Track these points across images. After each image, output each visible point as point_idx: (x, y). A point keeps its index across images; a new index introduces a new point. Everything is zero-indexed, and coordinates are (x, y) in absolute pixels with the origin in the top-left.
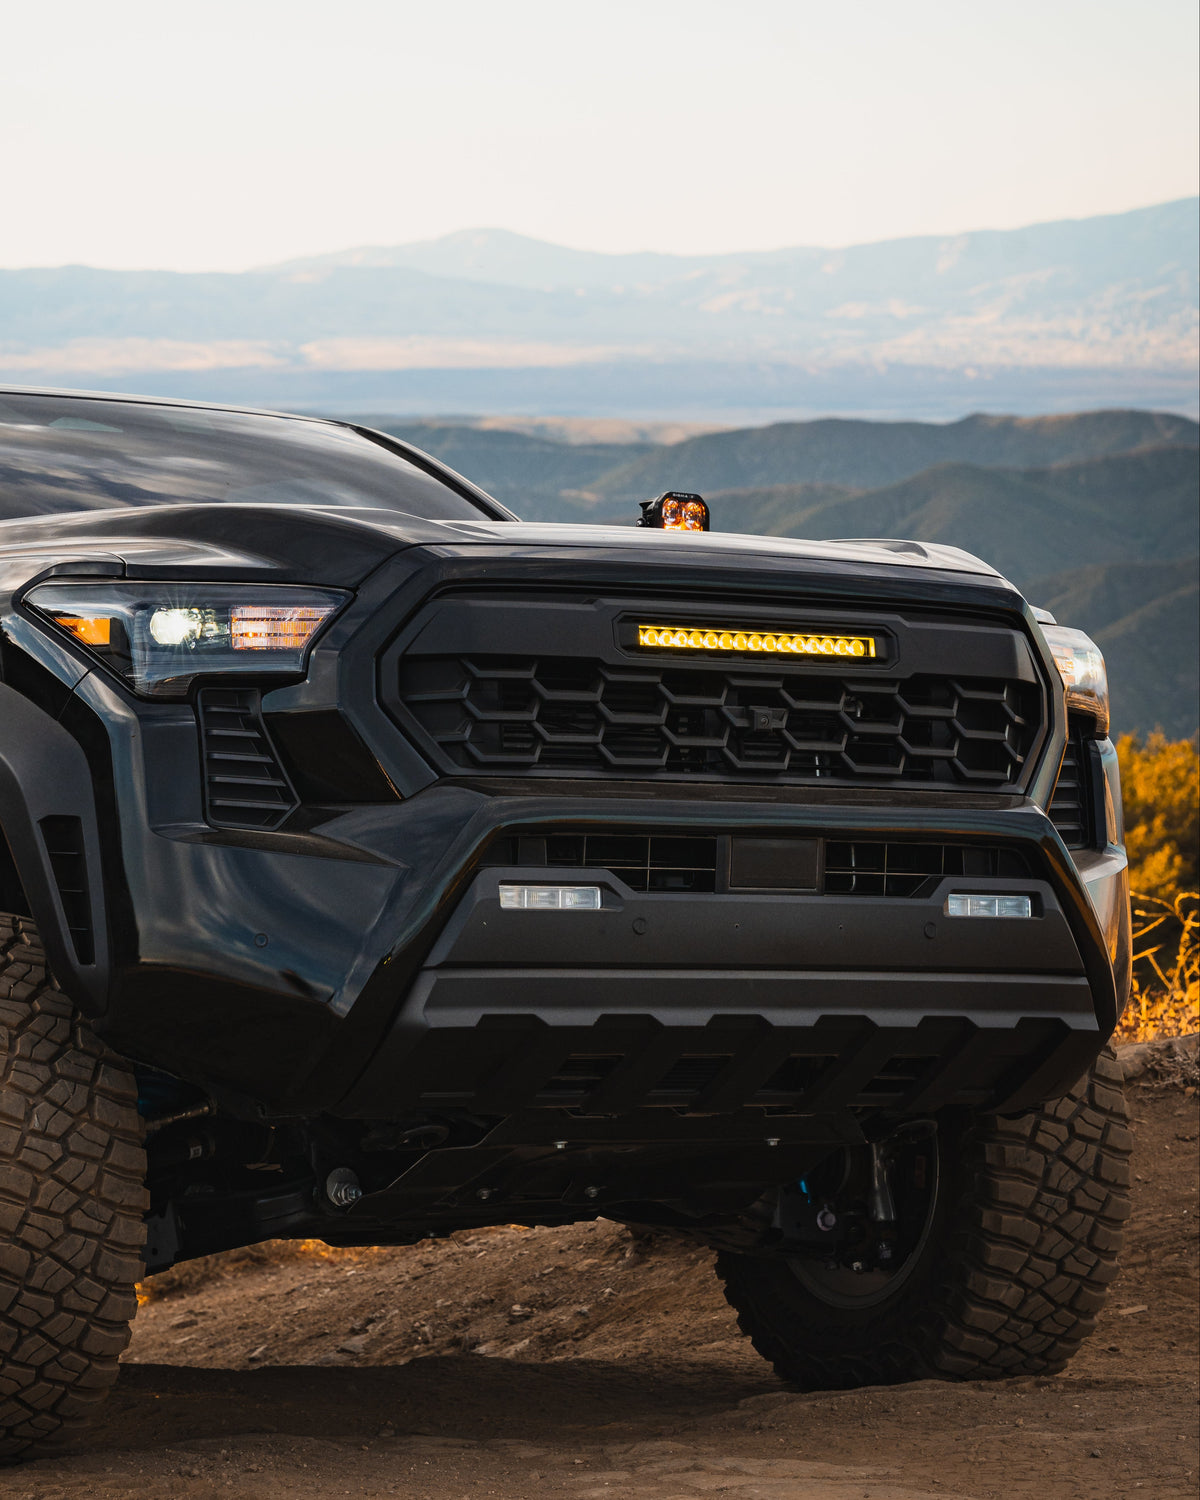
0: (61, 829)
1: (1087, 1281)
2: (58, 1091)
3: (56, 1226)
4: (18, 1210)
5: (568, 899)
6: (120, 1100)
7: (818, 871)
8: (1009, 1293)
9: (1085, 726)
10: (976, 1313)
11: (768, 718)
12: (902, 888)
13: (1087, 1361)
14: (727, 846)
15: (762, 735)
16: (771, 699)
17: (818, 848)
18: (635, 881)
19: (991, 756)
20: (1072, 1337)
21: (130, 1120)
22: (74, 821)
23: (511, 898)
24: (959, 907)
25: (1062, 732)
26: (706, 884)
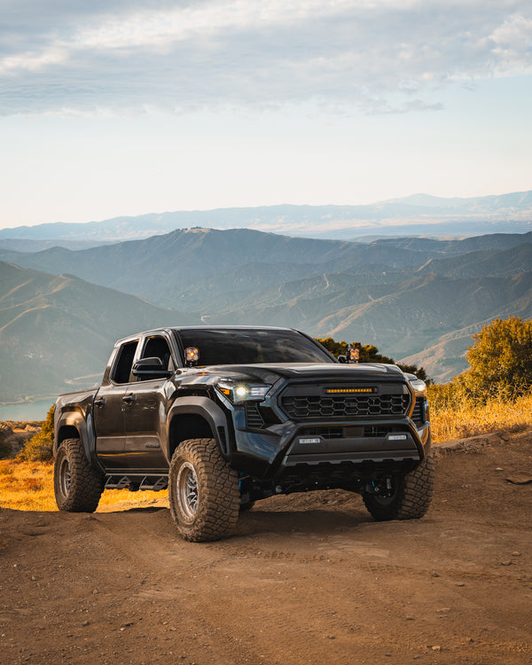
0: (221, 429)
1: (428, 489)
2: (222, 475)
3: (222, 500)
4: (215, 498)
5: (314, 441)
6: (234, 476)
7: (363, 433)
8: (410, 504)
9: (421, 400)
10: (404, 508)
11: (352, 405)
12: (379, 435)
13: (426, 516)
14: (345, 430)
15: (352, 408)
16: (354, 401)
17: (363, 429)
18: (326, 437)
19: (399, 409)
20: (424, 511)
21: (236, 480)
22: (223, 427)
23: (301, 441)
24: (391, 438)
25: (415, 402)
26: (341, 437)
